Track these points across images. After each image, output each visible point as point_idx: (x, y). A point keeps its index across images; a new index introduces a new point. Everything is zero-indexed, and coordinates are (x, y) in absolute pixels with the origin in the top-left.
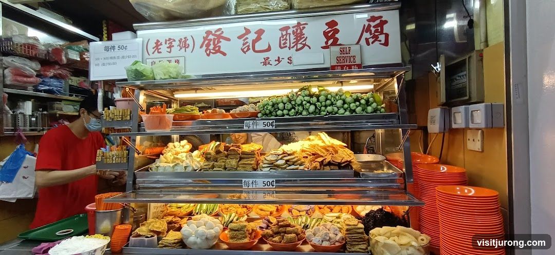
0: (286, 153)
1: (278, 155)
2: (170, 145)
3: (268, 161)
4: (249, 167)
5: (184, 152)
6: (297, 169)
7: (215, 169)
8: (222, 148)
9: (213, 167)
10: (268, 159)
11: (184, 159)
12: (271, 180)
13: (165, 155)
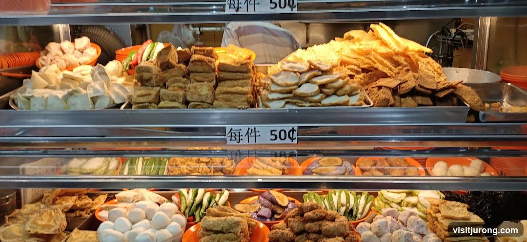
0: (319, 70)
1: (301, 73)
2: (53, 47)
3: (279, 85)
4: (238, 99)
5: (85, 63)
6: (346, 104)
7: (162, 104)
8: (173, 58)
9: (158, 99)
10: (280, 82)
11: (88, 79)
12: (288, 127)
13: (43, 69)
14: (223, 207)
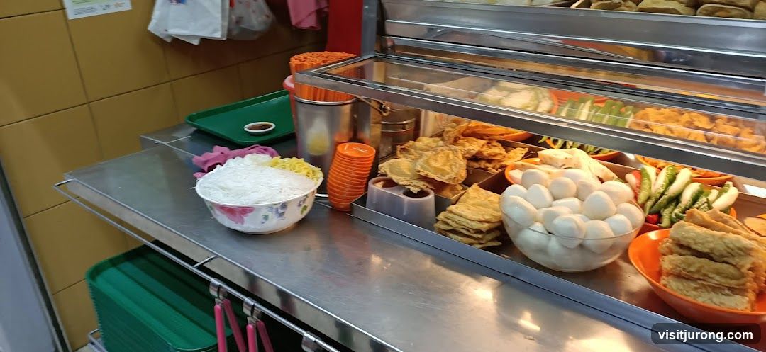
7: (646, 2)
14: (720, 213)
